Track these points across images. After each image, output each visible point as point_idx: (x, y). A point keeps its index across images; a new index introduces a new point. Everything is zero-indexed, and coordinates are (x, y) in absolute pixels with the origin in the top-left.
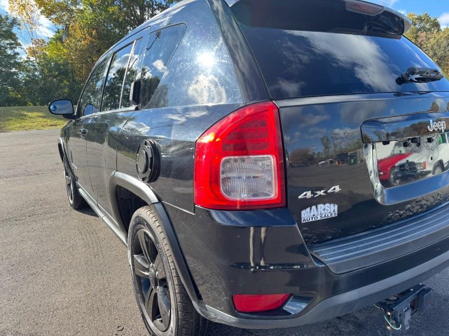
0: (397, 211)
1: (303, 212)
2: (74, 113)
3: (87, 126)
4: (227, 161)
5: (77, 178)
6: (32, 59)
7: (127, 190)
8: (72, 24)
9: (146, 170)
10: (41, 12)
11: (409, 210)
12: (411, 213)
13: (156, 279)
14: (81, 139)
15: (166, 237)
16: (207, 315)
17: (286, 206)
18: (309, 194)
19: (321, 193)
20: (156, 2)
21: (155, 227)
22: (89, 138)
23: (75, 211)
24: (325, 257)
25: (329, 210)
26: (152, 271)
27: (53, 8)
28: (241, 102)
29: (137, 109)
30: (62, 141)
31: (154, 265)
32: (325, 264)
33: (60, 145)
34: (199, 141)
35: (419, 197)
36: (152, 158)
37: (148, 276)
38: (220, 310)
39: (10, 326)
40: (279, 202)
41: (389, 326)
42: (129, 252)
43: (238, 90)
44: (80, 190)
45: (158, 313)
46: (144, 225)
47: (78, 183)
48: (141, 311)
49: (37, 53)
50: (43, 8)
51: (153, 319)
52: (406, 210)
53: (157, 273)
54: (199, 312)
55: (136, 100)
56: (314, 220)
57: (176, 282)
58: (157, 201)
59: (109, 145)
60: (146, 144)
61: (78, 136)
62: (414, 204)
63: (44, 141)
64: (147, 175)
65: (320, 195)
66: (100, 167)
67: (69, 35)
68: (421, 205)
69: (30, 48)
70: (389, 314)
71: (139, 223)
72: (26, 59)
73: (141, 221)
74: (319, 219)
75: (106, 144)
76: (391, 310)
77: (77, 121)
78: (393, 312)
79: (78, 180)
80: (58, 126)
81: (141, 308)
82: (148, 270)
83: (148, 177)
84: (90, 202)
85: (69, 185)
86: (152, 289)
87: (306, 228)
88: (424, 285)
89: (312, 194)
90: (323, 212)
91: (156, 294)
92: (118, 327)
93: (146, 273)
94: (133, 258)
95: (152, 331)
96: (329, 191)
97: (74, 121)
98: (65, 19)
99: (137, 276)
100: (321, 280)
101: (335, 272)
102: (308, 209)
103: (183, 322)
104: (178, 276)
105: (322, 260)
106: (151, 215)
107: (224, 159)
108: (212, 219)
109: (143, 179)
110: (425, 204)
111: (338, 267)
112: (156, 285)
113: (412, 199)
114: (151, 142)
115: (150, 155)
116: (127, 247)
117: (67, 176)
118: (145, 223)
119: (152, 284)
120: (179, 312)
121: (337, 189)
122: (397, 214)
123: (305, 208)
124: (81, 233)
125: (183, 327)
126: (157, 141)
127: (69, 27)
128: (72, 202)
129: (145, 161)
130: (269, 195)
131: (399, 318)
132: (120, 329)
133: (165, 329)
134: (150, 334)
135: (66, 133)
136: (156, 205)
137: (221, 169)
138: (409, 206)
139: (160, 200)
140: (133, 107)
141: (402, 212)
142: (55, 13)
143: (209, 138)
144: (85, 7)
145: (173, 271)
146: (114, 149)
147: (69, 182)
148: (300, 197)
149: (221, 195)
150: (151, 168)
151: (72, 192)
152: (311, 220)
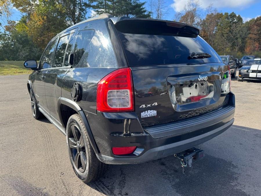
0: (184, 114)
1: (142, 113)
2: (37, 67)
3: (45, 74)
4: (111, 92)
5: (38, 102)
6: (8, 33)
7: (67, 106)
8: (32, 13)
9: (75, 96)
10: (14, 5)
11: (190, 114)
12: (191, 116)
13: (80, 148)
14: (42, 82)
15: (85, 127)
16: (102, 160)
17: (135, 111)
18: (144, 106)
19: (149, 105)
20: (83, 2)
21: (80, 123)
22: (46, 81)
23: (37, 120)
24: (150, 132)
25: (153, 113)
26: (79, 145)
27: (21, 3)
28: (117, 67)
29: (71, 67)
30: (30, 82)
31: (79, 142)
32: (149, 134)
33: (28, 84)
34: (99, 83)
35: (195, 109)
36: (78, 91)
37: (76, 148)
38: (107, 156)
39: (7, 173)
40: (131, 109)
41: (182, 165)
42: (67, 137)
43: (116, 62)
44: (40, 108)
45: (81, 164)
46: (74, 122)
47: (39, 105)
48: (73, 165)
49: (11, 29)
50: (14, 3)
51: (78, 168)
52: (189, 114)
53: (80, 145)
54: (99, 159)
55: (71, 63)
56: (146, 117)
57: (89, 147)
58: (81, 110)
59: (57, 84)
60: (76, 84)
61: (40, 80)
62: (192, 112)
63: (16, 82)
64: (76, 98)
65: (149, 106)
66: (52, 96)
67: (30, 19)
68: (197, 112)
69: (6, 26)
70: (182, 160)
71: (72, 122)
72: (4, 33)
73: (73, 121)
74: (149, 116)
75: (56, 84)
76: (183, 158)
77: (39, 72)
78: (184, 159)
79: (39, 103)
80: (24, 73)
81: (72, 164)
82: (76, 145)
83: (76, 99)
84: (46, 115)
85: (33, 106)
86: (78, 154)
87: (143, 120)
88: (200, 149)
89: (145, 106)
90: (150, 114)
91: (80, 156)
92: (61, 173)
93: (75, 147)
94: (69, 140)
95: (78, 173)
96: (152, 105)
97: (37, 71)
98: (28, 10)
99: (70, 148)
100: (148, 141)
101: (154, 138)
102: (144, 112)
103: (92, 165)
104: (90, 144)
105: (148, 133)
106: (78, 118)
107: (109, 91)
108: (104, 116)
109: (75, 100)
110: (198, 112)
111: (155, 135)
112: (80, 151)
113: (192, 109)
114: (78, 83)
115: (77, 89)
116: (66, 135)
117: (32, 101)
118: (75, 121)
119: (78, 151)
120: (90, 161)
121: (156, 104)
122: (185, 116)
123: (143, 112)
124: (40, 131)
125: (92, 168)
126: (81, 83)
127: (30, 15)
128: (34, 115)
129: (75, 92)
130: (128, 106)
131: (186, 162)
132: (62, 174)
133: (83, 171)
134: (77, 175)
135: (32, 78)
136: (80, 111)
137: (108, 95)
138: (190, 112)
139: (82, 110)
140: (70, 66)
141: (187, 115)
142: (22, 6)
143: (103, 82)
144: (40, 3)
145: (88, 142)
146: (60, 87)
147: (33, 104)
148: (140, 107)
149: (108, 106)
150: (78, 95)
151: (35, 110)
152: (145, 117)
